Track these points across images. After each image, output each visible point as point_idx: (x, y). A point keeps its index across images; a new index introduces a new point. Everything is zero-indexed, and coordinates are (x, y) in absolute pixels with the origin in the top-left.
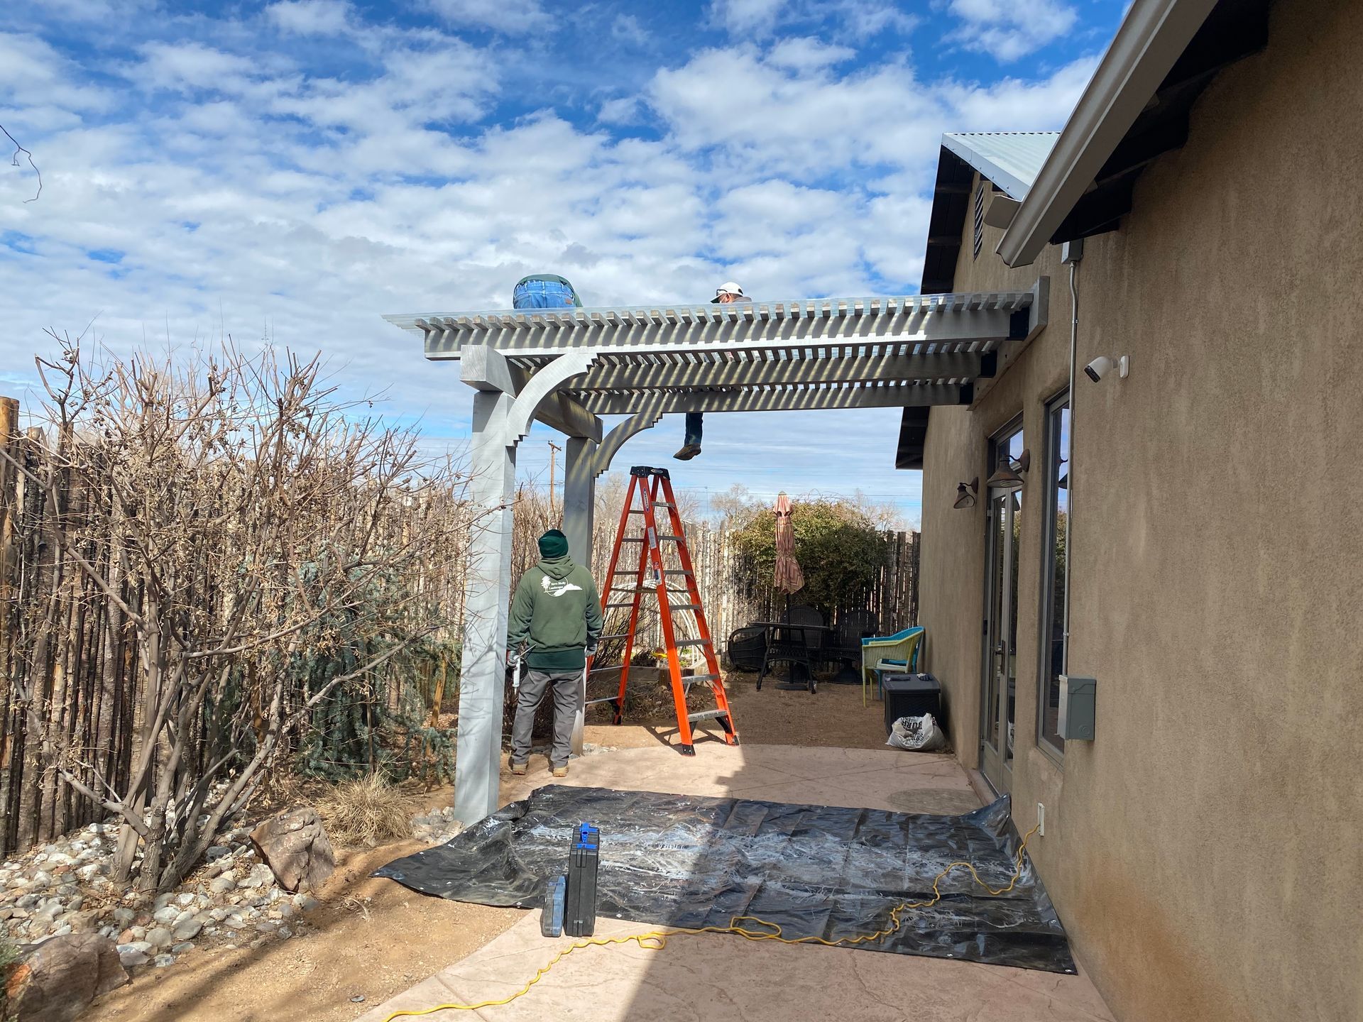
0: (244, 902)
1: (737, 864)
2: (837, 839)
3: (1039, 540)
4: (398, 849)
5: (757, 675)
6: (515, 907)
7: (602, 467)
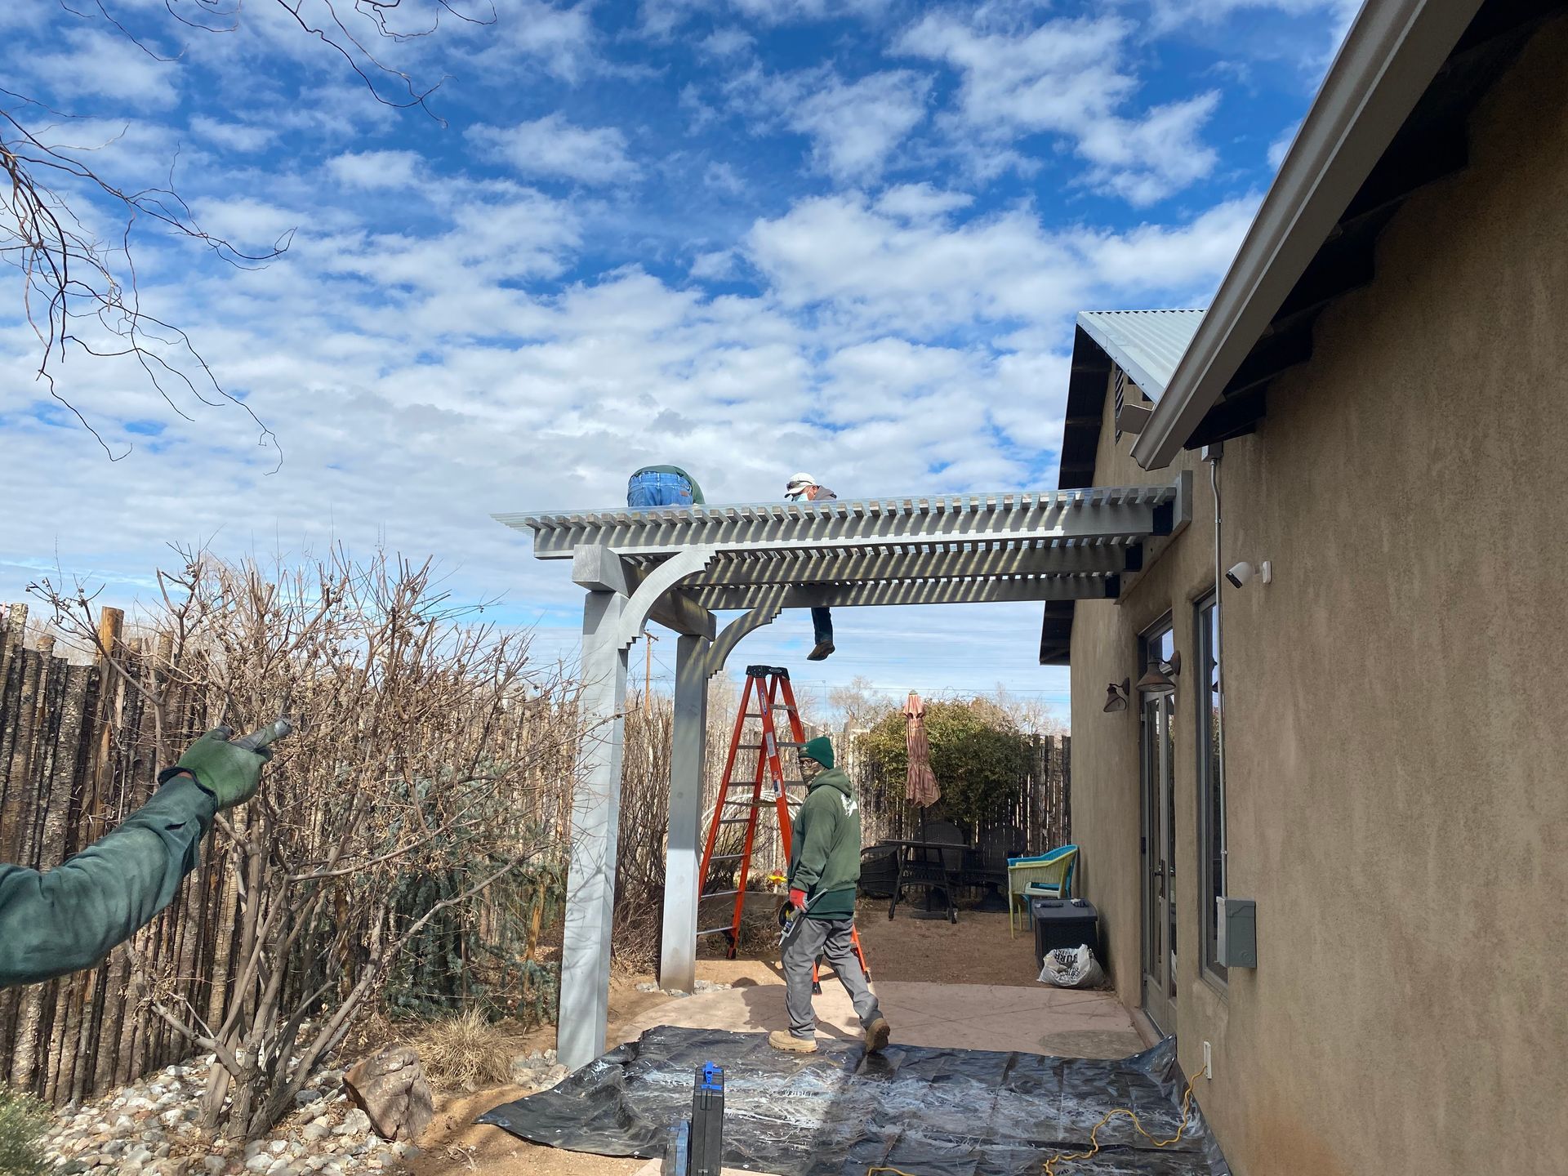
0: (340, 1151)
1: (873, 1112)
2: (984, 1085)
3: (1194, 749)
4: (502, 1094)
5: (889, 902)
6: (631, 1156)
7: (716, 666)
